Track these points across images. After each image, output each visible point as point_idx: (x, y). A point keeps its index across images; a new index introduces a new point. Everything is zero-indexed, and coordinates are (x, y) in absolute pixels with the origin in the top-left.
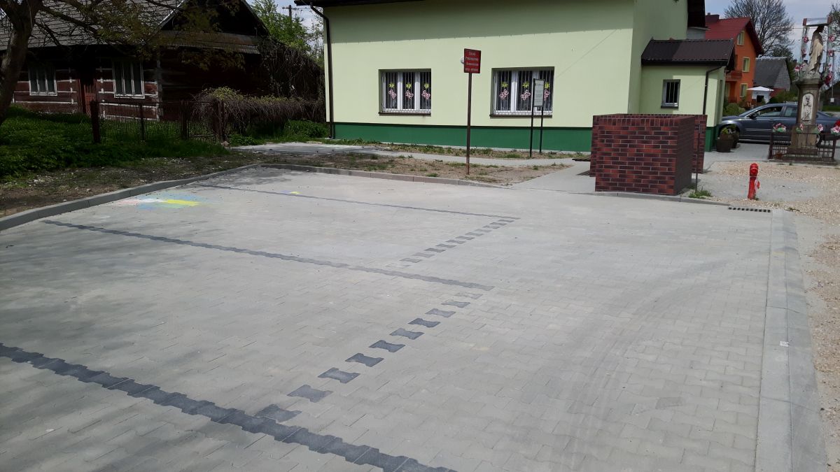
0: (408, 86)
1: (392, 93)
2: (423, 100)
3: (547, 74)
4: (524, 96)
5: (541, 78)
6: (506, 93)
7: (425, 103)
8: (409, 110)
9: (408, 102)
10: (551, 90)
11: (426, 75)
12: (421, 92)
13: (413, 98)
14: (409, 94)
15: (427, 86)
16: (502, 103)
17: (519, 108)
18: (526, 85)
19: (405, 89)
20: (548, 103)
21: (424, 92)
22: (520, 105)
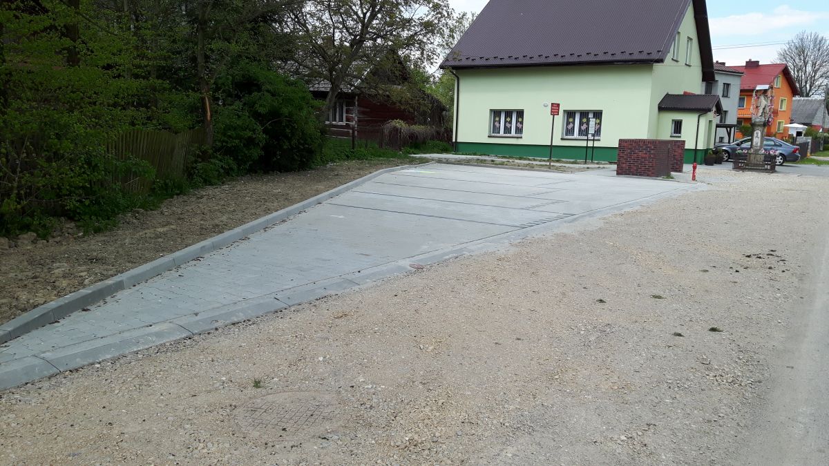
0: (508, 119)
1: (497, 124)
2: (517, 128)
3: (598, 114)
4: (584, 127)
5: (594, 117)
6: (571, 125)
7: (519, 130)
8: (508, 135)
9: (507, 130)
10: (600, 124)
11: (520, 114)
12: (516, 124)
13: (511, 127)
14: (508, 125)
15: (520, 120)
16: (570, 131)
17: (579, 135)
18: (585, 120)
19: (506, 122)
20: (598, 132)
21: (519, 124)
22: (581, 133)
